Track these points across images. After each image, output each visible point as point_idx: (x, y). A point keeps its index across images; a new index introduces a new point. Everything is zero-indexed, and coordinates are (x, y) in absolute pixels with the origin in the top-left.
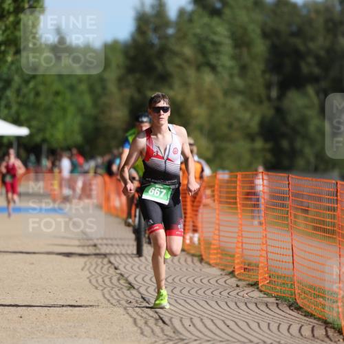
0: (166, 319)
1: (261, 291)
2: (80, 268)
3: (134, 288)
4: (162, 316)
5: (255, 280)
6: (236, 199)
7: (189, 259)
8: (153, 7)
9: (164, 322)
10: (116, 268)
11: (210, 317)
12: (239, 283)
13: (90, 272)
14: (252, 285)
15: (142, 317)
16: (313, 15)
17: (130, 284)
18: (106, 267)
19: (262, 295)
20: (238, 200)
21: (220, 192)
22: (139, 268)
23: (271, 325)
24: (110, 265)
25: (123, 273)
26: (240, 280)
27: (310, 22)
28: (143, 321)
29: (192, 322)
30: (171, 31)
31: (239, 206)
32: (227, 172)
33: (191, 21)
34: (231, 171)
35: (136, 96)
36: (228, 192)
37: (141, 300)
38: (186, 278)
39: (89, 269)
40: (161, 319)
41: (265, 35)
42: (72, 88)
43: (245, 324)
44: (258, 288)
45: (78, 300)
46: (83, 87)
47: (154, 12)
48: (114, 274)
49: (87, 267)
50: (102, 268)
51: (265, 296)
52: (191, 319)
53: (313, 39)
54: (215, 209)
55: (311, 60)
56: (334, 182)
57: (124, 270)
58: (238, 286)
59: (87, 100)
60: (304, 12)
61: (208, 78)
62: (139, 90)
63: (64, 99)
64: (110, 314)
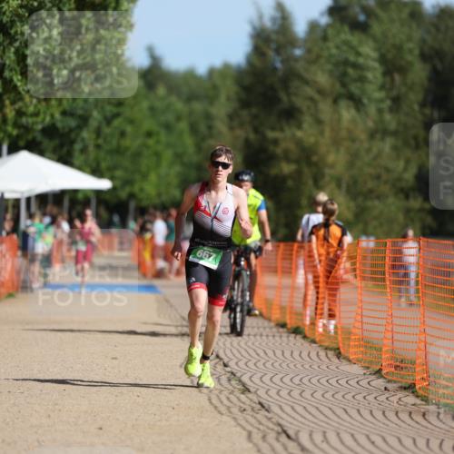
0: (291, 433)
1: (417, 396)
2: (178, 364)
3: (249, 391)
4: (285, 428)
5: (410, 382)
6: (384, 274)
7: (322, 354)
8: (274, 20)
9: (288, 437)
11: (349, 430)
12: (389, 386)
14: (405, 388)
15: (259, 429)
17: (244, 385)
18: (212, 363)
19: (418, 401)
20: (387, 276)
21: (364, 265)
22: (255, 364)
23: (431, 442)
24: (218, 360)
25: (235, 371)
26: (389, 381)
28: (260, 435)
29: (325, 437)
30: (298, 52)
31: (388, 283)
32: (372, 238)
33: (325, 38)
34: (377, 238)
35: (252, 136)
36: (373, 265)
37: (259, 406)
38: (317, 378)
40: (285, 432)
41: (424, 57)
42: (168, 127)
43: (397, 440)
44: (413, 392)
45: (175, 407)
46: (183, 125)
47: (276, 27)
48: (223, 372)
51: (424, 403)
52: (325, 432)
54: (357, 287)
57: (236, 367)
58: (386, 389)
59: (189, 141)
61: (347, 113)
62: (256, 130)
63: (158, 142)
64: (217, 425)
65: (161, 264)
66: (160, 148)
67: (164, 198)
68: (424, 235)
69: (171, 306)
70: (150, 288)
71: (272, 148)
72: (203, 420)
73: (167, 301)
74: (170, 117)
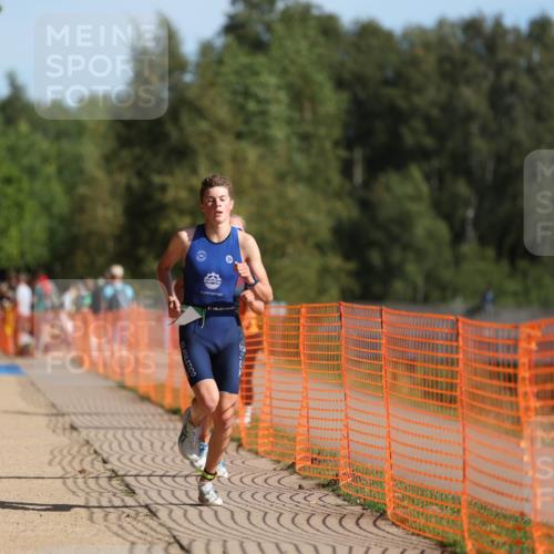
0: (185, 543)
1: (339, 496)
2: (47, 461)
3: (134, 493)
4: (178, 538)
5: (330, 478)
6: (298, 347)
9: (182, 547)
10: (105, 462)
12: (304, 483)
13: (63, 469)
14: (324, 486)
15: (145, 539)
16: (420, 52)
17: (127, 486)
18: (89, 459)
19: (340, 501)
20: (301, 349)
21: (273, 336)
22: (142, 460)
23: (354, 550)
24: (94, 456)
25: (115, 468)
26: (305, 478)
27: (414, 62)
29: (225, 547)
30: (188, 78)
31: (302, 357)
32: (283, 304)
33: (220, 62)
34: (290, 303)
35: (135, 183)
36: (285, 337)
37: (146, 511)
39: (60, 463)
40: (178, 542)
41: (340, 84)
42: (32, 172)
43: (313, 549)
44: (333, 491)
46: (51, 169)
48: (102, 470)
49: (58, 459)
50: (82, 460)
51: (346, 503)
52: (225, 541)
53: (419, 90)
54: (265, 364)
55: (418, 124)
56: (452, 318)
57: (117, 463)
58: (300, 487)
59: (57, 189)
60: (405, 46)
61: (252, 153)
62: (139, 174)
63: (20, 190)
64: (95, 535)
65: (25, 339)
66: (21, 197)
67: (30, 258)
68: (345, 300)
69: (39, 390)
70: (13, 369)
71: (158, 196)
72: (78, 529)
73: (33, 384)
74: (34, 160)
